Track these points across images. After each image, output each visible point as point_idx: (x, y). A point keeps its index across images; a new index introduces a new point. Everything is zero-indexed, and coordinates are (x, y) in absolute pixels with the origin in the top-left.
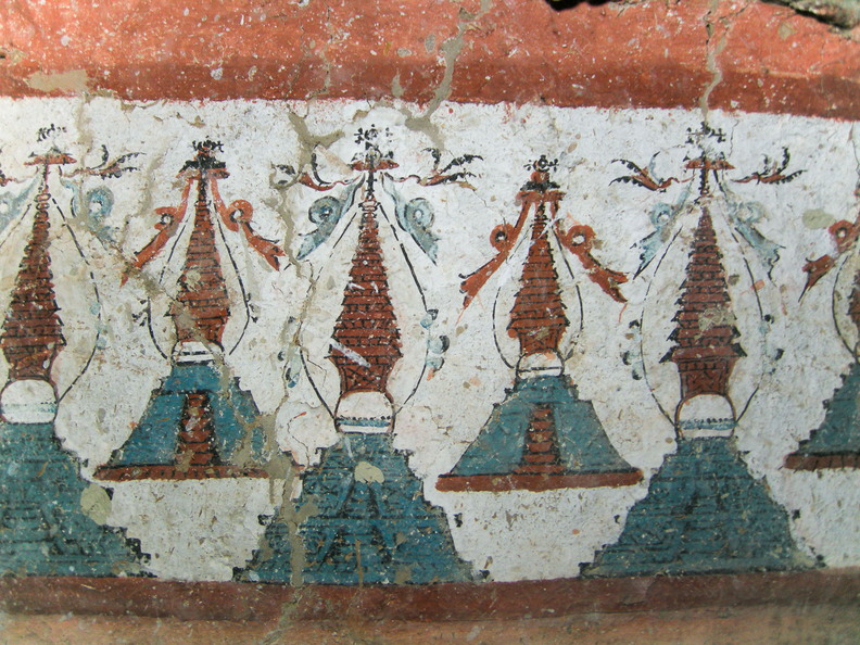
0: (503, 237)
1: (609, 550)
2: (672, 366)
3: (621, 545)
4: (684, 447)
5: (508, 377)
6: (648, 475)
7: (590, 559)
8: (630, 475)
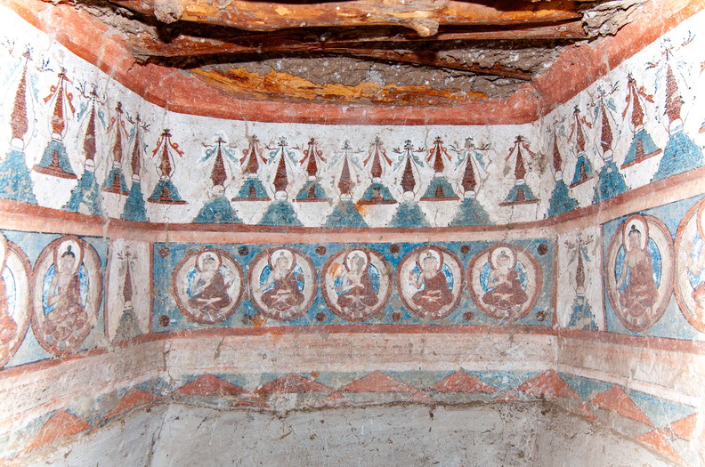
0: (628, 99)
1: (657, 174)
2: (666, 115)
3: (659, 172)
4: (671, 138)
5: (632, 135)
6: (663, 150)
7: (652, 177)
8: (659, 151)
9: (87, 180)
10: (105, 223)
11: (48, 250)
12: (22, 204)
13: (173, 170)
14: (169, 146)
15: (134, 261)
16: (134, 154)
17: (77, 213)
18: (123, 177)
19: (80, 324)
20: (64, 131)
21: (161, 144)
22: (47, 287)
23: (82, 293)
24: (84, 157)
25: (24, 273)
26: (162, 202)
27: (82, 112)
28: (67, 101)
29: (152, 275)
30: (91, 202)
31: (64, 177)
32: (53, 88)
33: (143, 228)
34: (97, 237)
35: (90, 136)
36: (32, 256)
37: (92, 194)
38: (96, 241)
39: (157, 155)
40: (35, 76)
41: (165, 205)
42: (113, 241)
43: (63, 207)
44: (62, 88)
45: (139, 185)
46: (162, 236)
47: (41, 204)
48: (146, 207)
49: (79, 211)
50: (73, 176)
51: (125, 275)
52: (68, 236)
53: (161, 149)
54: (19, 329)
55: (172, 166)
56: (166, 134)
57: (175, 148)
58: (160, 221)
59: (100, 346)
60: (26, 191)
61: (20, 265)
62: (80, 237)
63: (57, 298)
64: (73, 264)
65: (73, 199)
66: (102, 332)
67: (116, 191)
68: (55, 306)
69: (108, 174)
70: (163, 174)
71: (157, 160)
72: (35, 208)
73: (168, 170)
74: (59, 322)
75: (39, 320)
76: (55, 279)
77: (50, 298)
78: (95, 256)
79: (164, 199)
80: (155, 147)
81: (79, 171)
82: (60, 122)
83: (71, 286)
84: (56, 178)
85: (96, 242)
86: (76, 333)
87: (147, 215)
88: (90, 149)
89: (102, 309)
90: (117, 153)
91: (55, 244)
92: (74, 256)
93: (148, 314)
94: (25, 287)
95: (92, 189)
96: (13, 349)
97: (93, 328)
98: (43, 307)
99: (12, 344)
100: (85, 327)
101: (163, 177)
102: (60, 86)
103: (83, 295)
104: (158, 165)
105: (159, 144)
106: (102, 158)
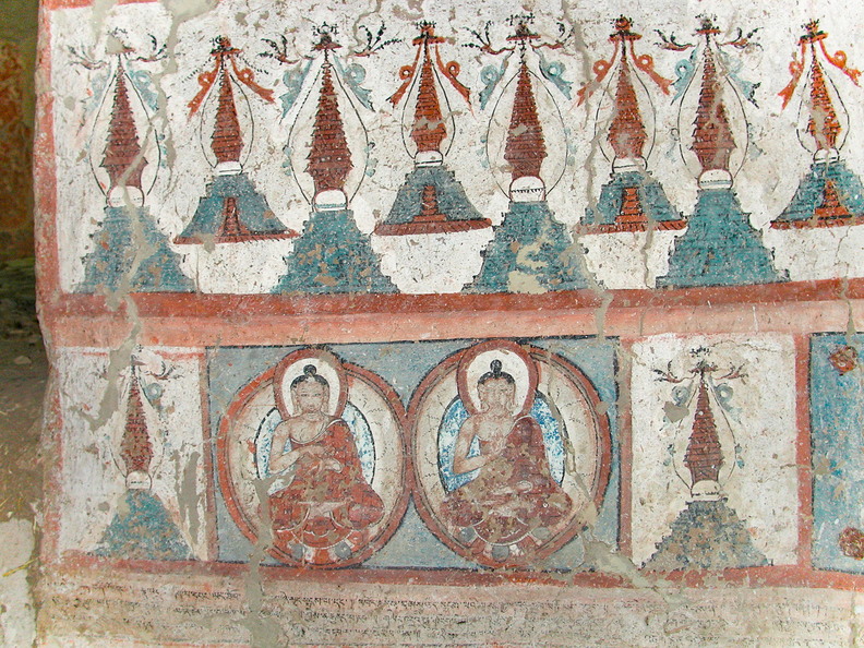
9: (523, 221)
10: (598, 305)
11: (441, 370)
12: (363, 297)
13: (844, 127)
14: (826, 66)
15: (731, 383)
16: (699, 123)
17: (506, 294)
18: (657, 187)
19: (551, 517)
20: (445, 143)
21: (801, 66)
22: (447, 439)
23: (549, 454)
24: (509, 177)
25: (388, 415)
26: (824, 221)
27: (490, 87)
28: (446, 81)
29: (805, 420)
30: (545, 264)
31: (454, 229)
32: (407, 72)
33: (769, 299)
34: (574, 337)
35: (523, 128)
36: (403, 384)
37: (545, 247)
38: (576, 346)
39: (795, 99)
40: (357, 67)
41: (835, 229)
42: (630, 342)
43: (467, 286)
44: (428, 62)
45: (731, 195)
46: (833, 316)
47: (404, 291)
48: (768, 245)
49: (510, 289)
50: (479, 222)
51: (689, 421)
52: (491, 342)
53: (803, 80)
54: (388, 509)
55: (841, 118)
56: (813, 34)
57: (841, 65)
58: (825, 275)
59: (603, 568)
60: (363, 274)
61: (376, 401)
62: (521, 341)
63: (478, 461)
64: (512, 397)
65: (486, 269)
66: (610, 540)
67: (632, 227)
68: (475, 475)
69: (597, 192)
70: (820, 148)
71: (798, 111)
72: (396, 299)
73: (832, 131)
74: (490, 507)
75: (431, 498)
76: (468, 426)
77: (457, 461)
78: (577, 377)
79: (828, 213)
80: (787, 78)
81: (495, 208)
82: (433, 126)
83: (515, 439)
84: (433, 236)
85: (573, 350)
86: (538, 534)
87: (780, 263)
88: (526, 154)
89: (613, 492)
90: (623, 137)
91: (459, 359)
92: (510, 379)
93: (792, 517)
94: (395, 438)
95: (544, 238)
96: (375, 539)
97: (584, 528)
98: (441, 475)
99: (374, 530)
100: (561, 525)
101: (821, 154)
102: (421, 61)
103: (554, 460)
104: (803, 124)
105: (796, 69)
106: (570, 162)
